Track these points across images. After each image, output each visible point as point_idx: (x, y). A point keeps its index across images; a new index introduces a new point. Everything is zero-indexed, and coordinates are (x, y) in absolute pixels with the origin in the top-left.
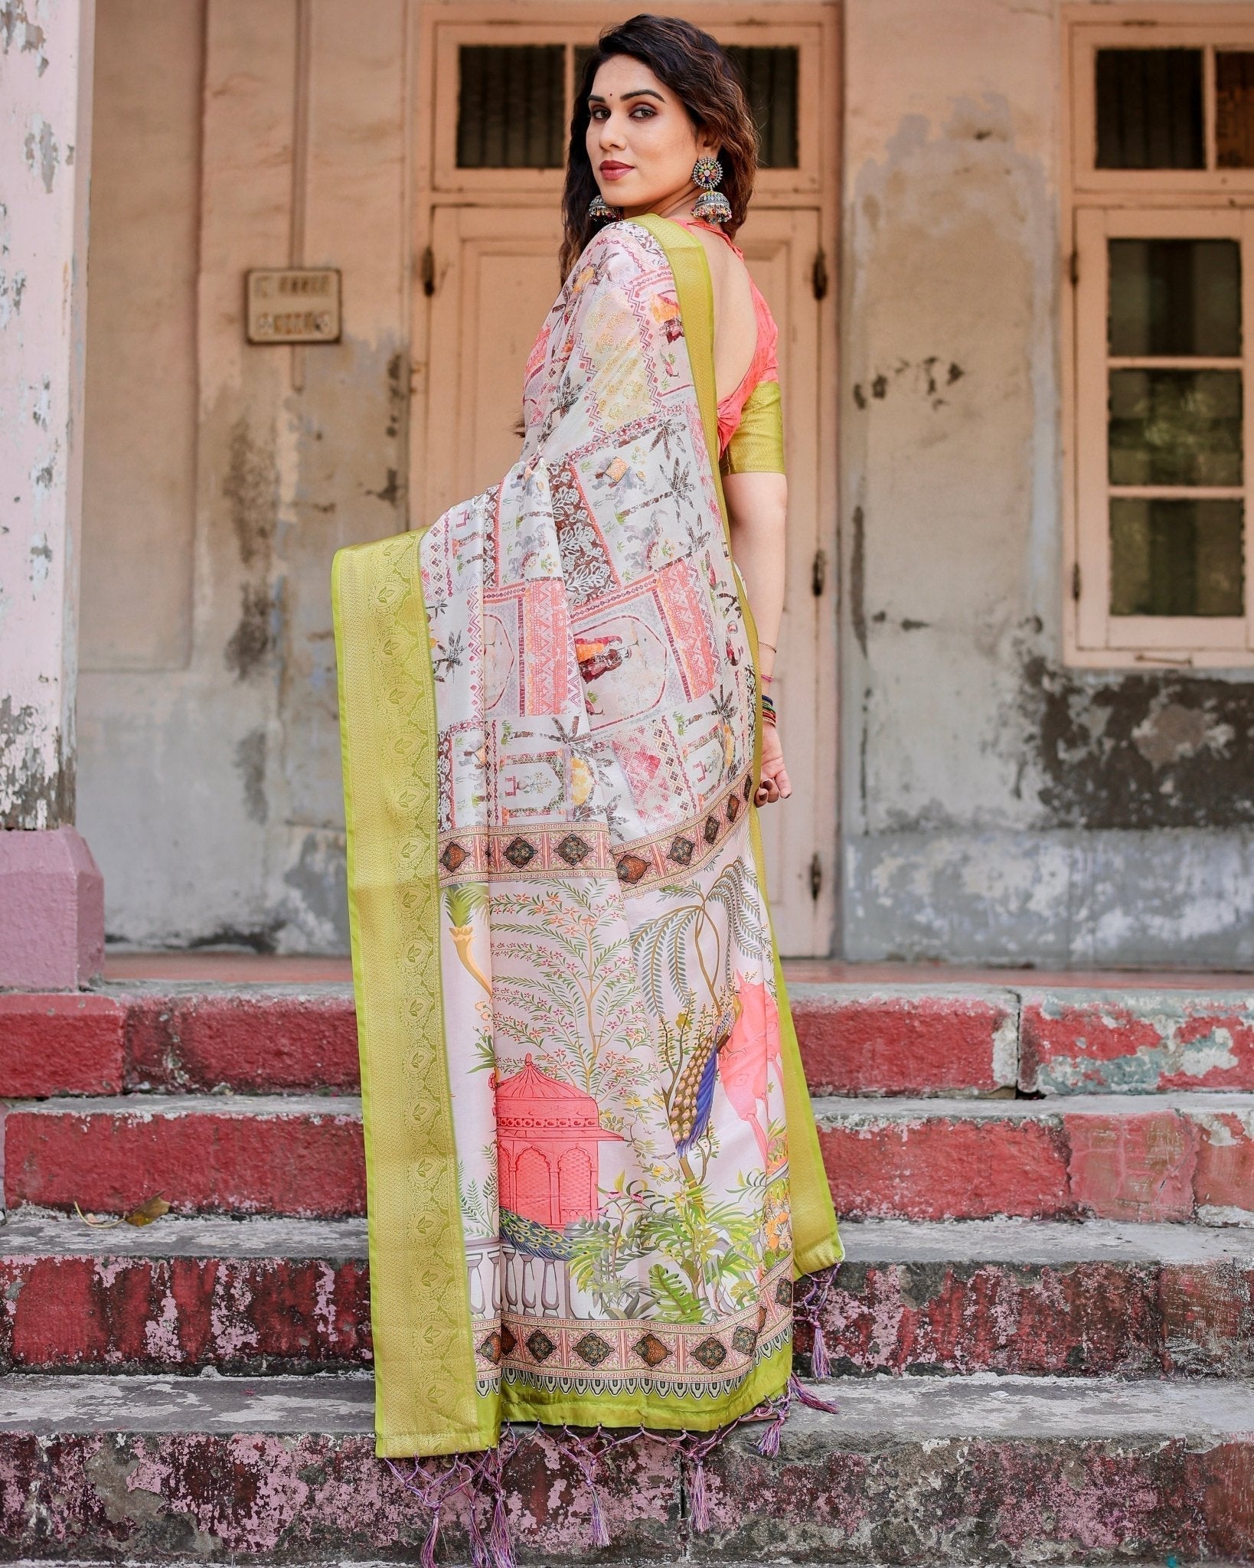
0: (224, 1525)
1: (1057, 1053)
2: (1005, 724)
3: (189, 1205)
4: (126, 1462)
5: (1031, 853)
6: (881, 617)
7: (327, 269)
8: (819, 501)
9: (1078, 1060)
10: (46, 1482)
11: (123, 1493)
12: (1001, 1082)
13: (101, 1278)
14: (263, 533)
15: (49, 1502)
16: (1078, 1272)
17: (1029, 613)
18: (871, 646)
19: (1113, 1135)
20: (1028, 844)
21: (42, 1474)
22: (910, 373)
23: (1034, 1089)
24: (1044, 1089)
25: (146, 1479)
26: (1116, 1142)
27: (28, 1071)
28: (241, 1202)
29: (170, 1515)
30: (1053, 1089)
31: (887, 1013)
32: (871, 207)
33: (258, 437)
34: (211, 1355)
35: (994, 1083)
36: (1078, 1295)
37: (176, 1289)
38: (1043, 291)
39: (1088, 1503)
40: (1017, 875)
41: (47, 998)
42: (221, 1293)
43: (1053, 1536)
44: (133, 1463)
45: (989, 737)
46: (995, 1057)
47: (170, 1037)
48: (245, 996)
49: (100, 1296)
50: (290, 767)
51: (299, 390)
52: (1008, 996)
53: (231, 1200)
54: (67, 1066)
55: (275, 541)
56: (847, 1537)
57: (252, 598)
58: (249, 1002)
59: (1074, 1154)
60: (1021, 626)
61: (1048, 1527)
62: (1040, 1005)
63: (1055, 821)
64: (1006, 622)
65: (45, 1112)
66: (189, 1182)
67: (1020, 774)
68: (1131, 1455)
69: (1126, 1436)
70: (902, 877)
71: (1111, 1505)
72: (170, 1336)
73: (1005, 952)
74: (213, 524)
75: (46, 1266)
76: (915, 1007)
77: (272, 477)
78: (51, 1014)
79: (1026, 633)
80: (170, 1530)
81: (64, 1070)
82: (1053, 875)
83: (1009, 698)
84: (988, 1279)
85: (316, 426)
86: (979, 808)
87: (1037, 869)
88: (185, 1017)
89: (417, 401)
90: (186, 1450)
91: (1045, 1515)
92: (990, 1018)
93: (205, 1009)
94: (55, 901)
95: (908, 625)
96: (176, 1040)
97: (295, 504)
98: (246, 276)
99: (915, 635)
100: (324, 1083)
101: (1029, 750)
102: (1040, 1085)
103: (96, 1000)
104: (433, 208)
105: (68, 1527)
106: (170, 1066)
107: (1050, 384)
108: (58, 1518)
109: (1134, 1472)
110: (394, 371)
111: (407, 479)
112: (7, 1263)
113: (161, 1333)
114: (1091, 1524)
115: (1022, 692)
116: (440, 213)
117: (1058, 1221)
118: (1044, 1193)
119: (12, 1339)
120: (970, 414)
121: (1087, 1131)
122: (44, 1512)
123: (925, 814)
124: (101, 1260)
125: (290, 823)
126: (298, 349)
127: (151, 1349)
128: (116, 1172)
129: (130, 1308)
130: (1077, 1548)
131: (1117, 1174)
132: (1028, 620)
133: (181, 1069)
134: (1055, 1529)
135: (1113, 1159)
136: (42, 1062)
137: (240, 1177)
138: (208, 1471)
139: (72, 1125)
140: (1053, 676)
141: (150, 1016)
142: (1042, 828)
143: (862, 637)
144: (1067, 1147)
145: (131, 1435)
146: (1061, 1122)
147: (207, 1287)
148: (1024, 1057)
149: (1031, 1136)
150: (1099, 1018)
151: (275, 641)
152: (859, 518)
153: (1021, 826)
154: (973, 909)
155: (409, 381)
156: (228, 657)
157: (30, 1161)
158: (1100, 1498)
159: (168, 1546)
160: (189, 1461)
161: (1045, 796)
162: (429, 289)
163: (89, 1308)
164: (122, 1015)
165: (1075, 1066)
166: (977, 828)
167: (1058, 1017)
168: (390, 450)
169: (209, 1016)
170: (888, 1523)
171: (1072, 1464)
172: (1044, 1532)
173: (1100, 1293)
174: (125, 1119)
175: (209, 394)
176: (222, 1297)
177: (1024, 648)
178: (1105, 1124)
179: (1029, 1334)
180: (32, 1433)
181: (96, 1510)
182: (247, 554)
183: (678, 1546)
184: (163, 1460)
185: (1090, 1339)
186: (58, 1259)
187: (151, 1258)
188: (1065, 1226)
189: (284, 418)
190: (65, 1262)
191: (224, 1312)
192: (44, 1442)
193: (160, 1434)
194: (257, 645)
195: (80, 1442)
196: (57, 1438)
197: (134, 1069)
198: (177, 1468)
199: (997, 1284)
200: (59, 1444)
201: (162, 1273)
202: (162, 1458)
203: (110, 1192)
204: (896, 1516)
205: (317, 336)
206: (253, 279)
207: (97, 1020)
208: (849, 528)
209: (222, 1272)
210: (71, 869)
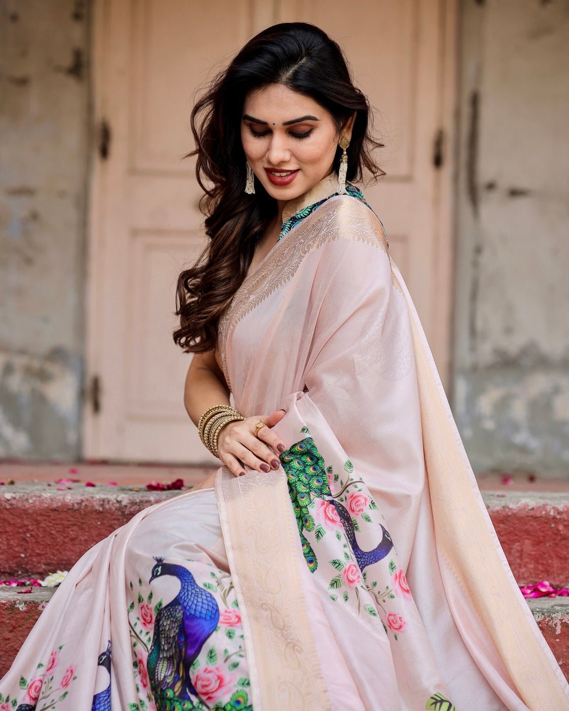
6: (491, 186)
18: (483, 210)
31: (535, 518)
76: (559, 513)
95: (515, 193)
99: (519, 201)
100: (27, 571)
123: (525, 352)
152: (475, 101)
154: (561, 432)
168: (76, 32)
208: (466, 110)
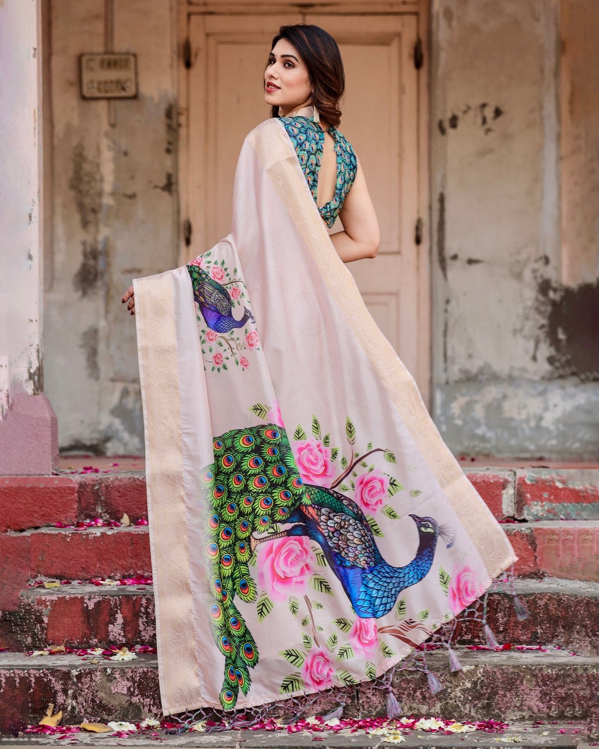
0: (155, 708)
1: (534, 500)
2: (527, 318)
3: (119, 575)
4: (111, 681)
5: (543, 393)
6: (455, 257)
7: (128, 53)
8: (419, 190)
9: (544, 503)
10: (76, 690)
11: (111, 694)
12: (506, 514)
13: (87, 606)
14: (94, 211)
15: (77, 699)
16: (535, 597)
17: (541, 254)
18: (450, 274)
19: (556, 537)
20: (541, 388)
21: (74, 687)
22: (471, 113)
23: (522, 518)
24: (527, 518)
25: (120, 688)
26: (558, 541)
27: (31, 514)
28: (144, 573)
29: (131, 704)
30: (532, 518)
32: (448, 14)
33: (90, 154)
34: (139, 640)
35: (503, 515)
36: (536, 608)
37: (123, 610)
38: (550, 62)
39: (536, 694)
40: (534, 405)
41: (39, 478)
42: (143, 611)
43: (520, 709)
44: (114, 681)
45: (518, 326)
46: (503, 502)
47: (99, 497)
48: (136, 477)
49: (86, 612)
50: (113, 347)
51: (113, 126)
52: (510, 473)
53: (139, 572)
54: (50, 512)
55: (101, 215)
56: (430, 709)
57: (89, 249)
58: (138, 479)
59: (539, 547)
60: (536, 261)
61: (518, 705)
62: (525, 477)
63: (556, 375)
64: (528, 260)
65: (49, 532)
66: (119, 564)
67: (536, 347)
68: (554, 673)
69: (552, 664)
70: (468, 408)
71: (546, 694)
72: (120, 631)
73: (527, 451)
74: (65, 206)
75: (62, 600)
77: (98, 177)
78: (41, 486)
79: (539, 265)
80: (131, 710)
81: (49, 514)
82: (555, 406)
83: (530, 303)
84: (494, 601)
85: (123, 148)
86: (512, 368)
87: (546, 402)
88: (107, 487)
89: (183, 132)
90: (138, 675)
91: (517, 699)
92: (501, 483)
93: (117, 483)
94: (40, 431)
95: (471, 262)
96: (103, 498)
97: (113, 194)
98: (80, 58)
99: (474, 267)
101: (541, 334)
102: (525, 516)
103: (63, 479)
104: (189, 15)
105: (85, 710)
106: (100, 511)
107: (553, 118)
108: (80, 706)
109: (556, 680)
110: (169, 114)
111: (177, 178)
112: (43, 599)
113: (116, 630)
114: (537, 703)
115: (537, 300)
116: (193, 18)
117: (531, 578)
118: (524, 565)
119: (46, 634)
120: (506, 137)
121: (544, 536)
122: (75, 704)
123: (481, 371)
124: (88, 597)
125: (113, 380)
126: (113, 102)
127: (111, 638)
128: (83, 560)
129: (101, 619)
130: (531, 714)
131: (559, 556)
132: (541, 258)
133: (105, 512)
134: (521, 705)
135: (557, 548)
136: (38, 510)
137: (143, 561)
138: (148, 683)
139: (62, 538)
140: (555, 290)
141: (90, 486)
142: (548, 378)
143: (444, 268)
144: (534, 543)
145: (113, 669)
146: (532, 531)
147: (137, 609)
148: (517, 502)
149: (518, 538)
150: (554, 483)
151: (102, 274)
152: (442, 199)
153: (536, 378)
154: (508, 425)
155: (177, 119)
156: (75, 283)
157: (42, 556)
158: (541, 692)
159: (130, 717)
160: (139, 680)
161: (551, 360)
162: (188, 65)
163: (82, 619)
164: (77, 486)
165: (542, 506)
166: (511, 379)
167: (534, 483)
168: (168, 161)
169: (119, 486)
170: (447, 703)
171: (529, 677)
172: (516, 707)
173: (546, 607)
174: (87, 535)
175: (59, 129)
176: (144, 613)
177: (538, 274)
178: (553, 532)
179: (513, 626)
180: (69, 669)
181: (98, 702)
182: (85, 224)
183: (355, 714)
184: (128, 679)
185: (542, 628)
186: (68, 597)
187: (111, 596)
188: (534, 581)
189: (105, 143)
190: (70, 598)
191: (145, 620)
192: (74, 673)
193: (127, 668)
194: (91, 277)
195: (91, 672)
196: (80, 671)
197: (82, 513)
198: (134, 683)
199: (499, 603)
200: (81, 673)
201: (116, 602)
202: (127, 679)
203: (81, 569)
204: (451, 699)
205: (123, 94)
206: (84, 60)
207: (64, 489)
208: (436, 206)
209: (144, 601)
210: (47, 415)
